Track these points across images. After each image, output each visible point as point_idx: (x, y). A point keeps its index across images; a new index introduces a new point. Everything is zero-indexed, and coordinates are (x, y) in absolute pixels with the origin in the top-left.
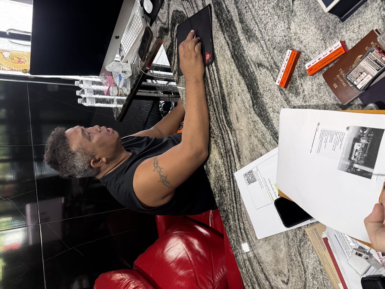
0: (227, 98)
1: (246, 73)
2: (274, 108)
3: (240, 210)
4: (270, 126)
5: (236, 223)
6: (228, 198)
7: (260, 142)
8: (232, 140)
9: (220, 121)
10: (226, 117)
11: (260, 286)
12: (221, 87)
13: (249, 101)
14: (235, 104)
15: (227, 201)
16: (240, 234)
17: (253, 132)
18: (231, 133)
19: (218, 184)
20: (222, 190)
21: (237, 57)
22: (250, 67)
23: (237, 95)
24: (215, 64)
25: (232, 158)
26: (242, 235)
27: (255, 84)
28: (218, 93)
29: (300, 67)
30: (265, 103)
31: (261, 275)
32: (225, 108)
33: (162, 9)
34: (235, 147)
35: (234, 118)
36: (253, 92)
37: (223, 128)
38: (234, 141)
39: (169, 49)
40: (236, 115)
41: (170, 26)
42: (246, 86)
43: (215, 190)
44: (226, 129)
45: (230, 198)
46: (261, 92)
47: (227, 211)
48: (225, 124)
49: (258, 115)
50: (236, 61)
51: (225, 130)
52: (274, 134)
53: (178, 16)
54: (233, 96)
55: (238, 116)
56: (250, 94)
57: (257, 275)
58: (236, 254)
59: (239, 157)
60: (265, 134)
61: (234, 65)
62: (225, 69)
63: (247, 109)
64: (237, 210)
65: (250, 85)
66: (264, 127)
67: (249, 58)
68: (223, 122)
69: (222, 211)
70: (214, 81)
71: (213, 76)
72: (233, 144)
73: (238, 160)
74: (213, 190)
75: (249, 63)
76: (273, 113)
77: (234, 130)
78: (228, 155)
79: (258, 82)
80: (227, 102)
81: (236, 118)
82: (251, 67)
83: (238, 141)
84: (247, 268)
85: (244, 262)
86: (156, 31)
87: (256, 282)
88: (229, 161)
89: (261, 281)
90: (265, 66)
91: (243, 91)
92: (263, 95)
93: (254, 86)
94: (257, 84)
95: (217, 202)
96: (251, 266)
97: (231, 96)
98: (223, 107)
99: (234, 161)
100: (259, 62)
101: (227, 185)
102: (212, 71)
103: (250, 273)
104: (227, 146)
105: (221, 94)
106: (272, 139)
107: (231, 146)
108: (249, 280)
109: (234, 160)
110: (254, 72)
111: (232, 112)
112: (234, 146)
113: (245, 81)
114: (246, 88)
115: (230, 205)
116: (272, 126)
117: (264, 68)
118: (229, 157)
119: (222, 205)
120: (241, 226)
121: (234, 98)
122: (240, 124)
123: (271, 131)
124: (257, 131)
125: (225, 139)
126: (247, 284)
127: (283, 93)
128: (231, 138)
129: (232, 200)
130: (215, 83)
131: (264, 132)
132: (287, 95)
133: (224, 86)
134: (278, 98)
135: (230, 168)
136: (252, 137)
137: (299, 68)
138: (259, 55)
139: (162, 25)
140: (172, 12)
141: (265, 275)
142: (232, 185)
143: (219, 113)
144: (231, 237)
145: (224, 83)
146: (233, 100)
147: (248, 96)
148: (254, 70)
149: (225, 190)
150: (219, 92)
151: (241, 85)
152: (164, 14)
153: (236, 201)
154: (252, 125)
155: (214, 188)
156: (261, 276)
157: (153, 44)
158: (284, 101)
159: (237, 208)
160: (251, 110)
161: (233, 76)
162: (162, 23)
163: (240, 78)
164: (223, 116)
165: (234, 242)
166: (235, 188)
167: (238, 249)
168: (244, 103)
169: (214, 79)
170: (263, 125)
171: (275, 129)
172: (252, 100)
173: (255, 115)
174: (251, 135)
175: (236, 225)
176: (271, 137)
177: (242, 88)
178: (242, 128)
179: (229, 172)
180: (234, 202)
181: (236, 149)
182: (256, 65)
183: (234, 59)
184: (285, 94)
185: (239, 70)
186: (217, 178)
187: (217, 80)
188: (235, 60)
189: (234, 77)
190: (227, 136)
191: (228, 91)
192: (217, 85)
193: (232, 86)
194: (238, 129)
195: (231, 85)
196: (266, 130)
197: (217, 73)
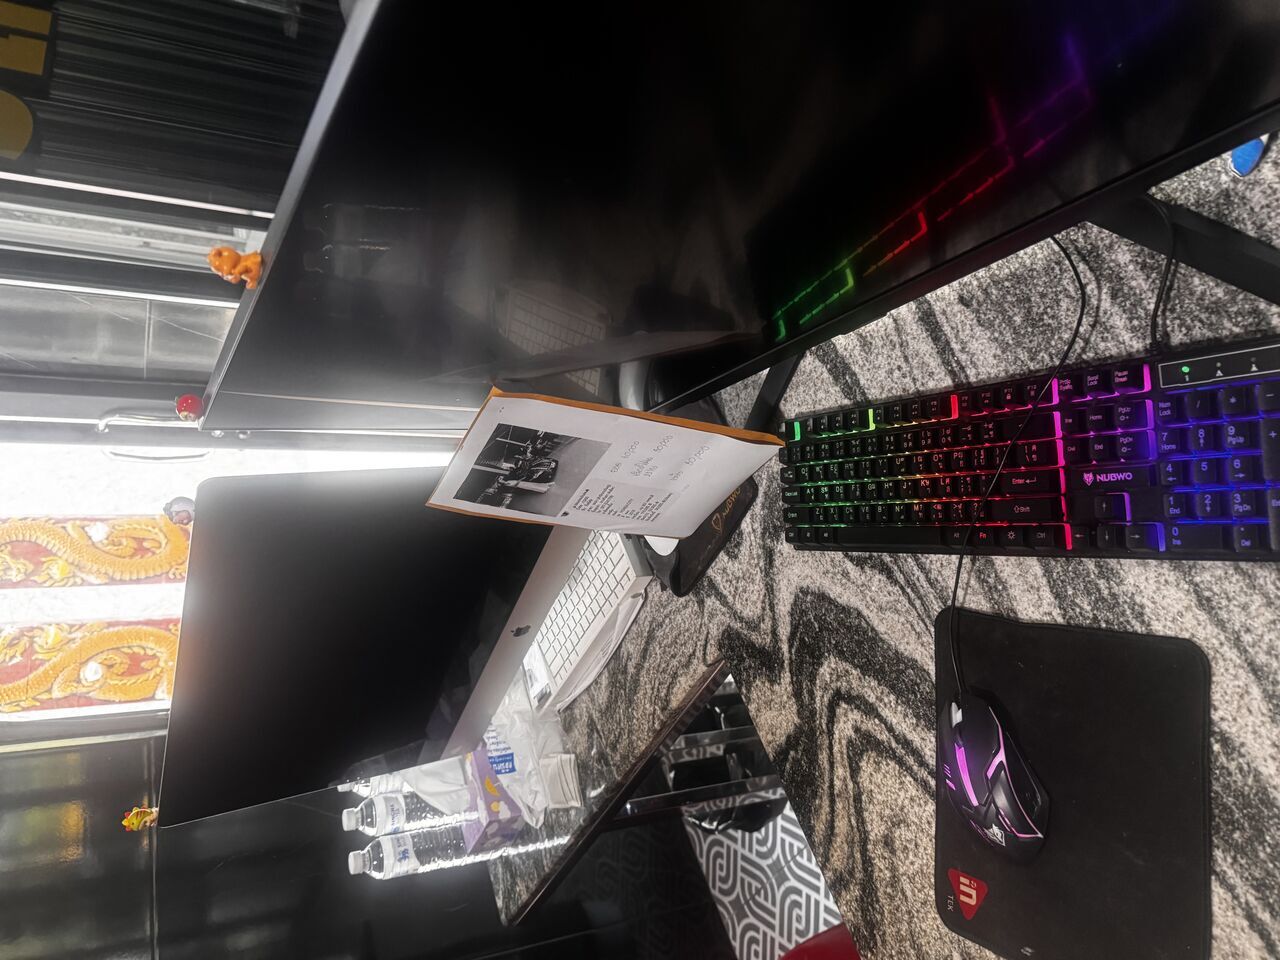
33: (733, 557)
39: (792, 753)
41: (785, 647)
53: (835, 624)
86: (703, 637)
139: (737, 625)
140: (792, 589)
152: (742, 583)
157: (691, 683)
162: (735, 615)
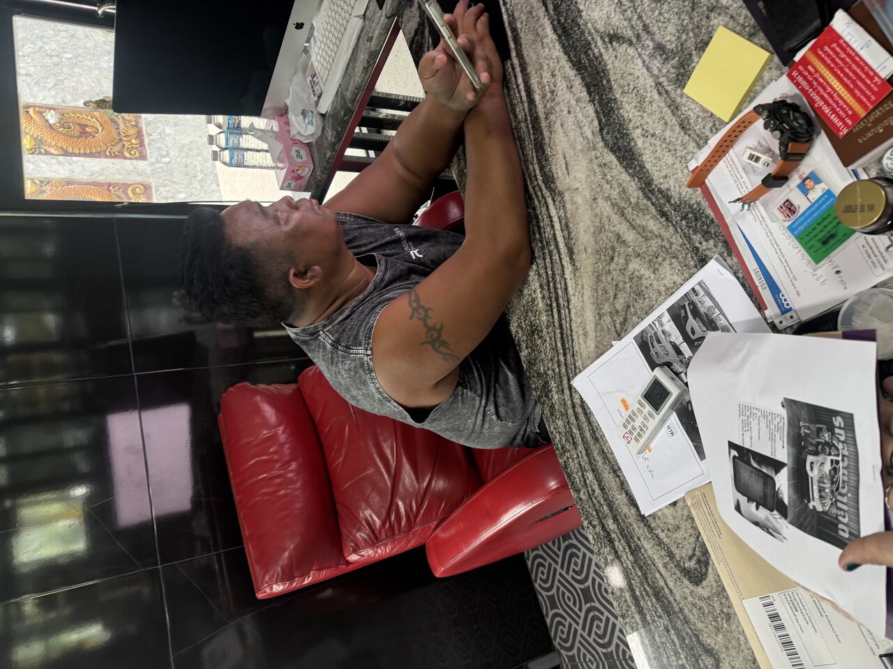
0: (543, 124)
1: (585, 61)
2: (645, 127)
3: (573, 367)
4: (638, 168)
5: (566, 396)
6: (548, 345)
7: (616, 208)
8: (556, 217)
9: (530, 179)
10: (542, 168)
11: (618, 520)
12: (531, 101)
13: (593, 121)
14: (562, 134)
15: (545, 354)
16: (573, 419)
17: (602, 190)
18: (554, 201)
19: (525, 320)
20: (534, 331)
21: (564, 28)
22: (593, 46)
23: (565, 112)
24: (517, 53)
25: (556, 257)
26: (577, 418)
27: (605, 82)
28: (525, 115)
29: (698, 27)
30: (626, 118)
31: (619, 497)
32: (540, 147)
34: (563, 232)
35: (561, 167)
36: (601, 99)
37: (536, 194)
38: (559, 218)
39: (416, 38)
40: (565, 158)
42: (584, 89)
43: (520, 335)
44: (542, 194)
45: (552, 344)
46: (618, 96)
47: (546, 374)
48: (540, 182)
49: (611, 148)
50: (563, 38)
51: (540, 197)
52: (645, 184)
54: (557, 118)
55: (567, 159)
56: (595, 104)
57: (610, 499)
58: (565, 462)
59: (571, 252)
60: (626, 189)
61: (558, 46)
62: (538, 59)
63: (588, 139)
64: (566, 369)
65: (594, 85)
66: (623, 175)
67: (589, 25)
68: (537, 180)
69: (534, 377)
70: (516, 91)
71: (513, 79)
72: (557, 226)
73: (568, 259)
74: (516, 336)
75: (590, 38)
76: (642, 139)
77: (561, 194)
78: (547, 251)
79: (611, 76)
80: (545, 133)
81: (564, 166)
82: (596, 46)
83: (568, 216)
84: (590, 489)
85: (583, 475)
87: (610, 515)
88: (549, 265)
89: (620, 510)
90: (624, 38)
91: (578, 100)
92: (622, 102)
93: (603, 85)
94: (609, 81)
95: (523, 359)
96: (597, 481)
97: (552, 117)
98: (535, 145)
99: (561, 262)
100: (612, 32)
101: (545, 318)
102: (510, 70)
103: (596, 498)
104: (545, 233)
105: (530, 116)
106: (641, 198)
107: (554, 230)
108: (594, 513)
109: (561, 259)
110: (601, 55)
111: (555, 153)
112: (559, 228)
113: (583, 79)
114: (585, 93)
115: (552, 359)
116: (642, 167)
117: (623, 43)
118: (550, 255)
119: (535, 364)
120: (575, 401)
121: (559, 122)
122: (572, 177)
123: (640, 179)
124: (609, 186)
125: (540, 217)
126: (590, 523)
127: (663, 91)
128: (553, 212)
129: (555, 349)
130: (518, 95)
131: (624, 185)
132: (673, 95)
133: (537, 97)
134: (654, 105)
135: (550, 279)
136: (600, 201)
137: (696, 30)
138: (612, 15)
141: (627, 495)
142: (556, 316)
143: (528, 160)
144: (555, 429)
145: (538, 91)
146: (558, 125)
147: (590, 110)
148: (603, 50)
149: (542, 331)
150: (527, 114)
151: (573, 89)
153: (564, 350)
154: (599, 173)
155: (517, 332)
156: (620, 499)
158: (666, 109)
159: (566, 364)
160: (597, 140)
161: (557, 72)
163: (573, 74)
164: (536, 167)
165: (560, 438)
166: (563, 322)
167: (569, 451)
168: (581, 128)
169: (515, 86)
170: (623, 170)
171: (647, 175)
172: (598, 117)
173: (606, 150)
174: (597, 196)
175: (564, 399)
176: (640, 192)
177: (576, 96)
178: (578, 185)
179: (549, 289)
180: (561, 351)
181: (564, 236)
182: (607, 40)
183: (557, 34)
184: (667, 92)
185: (569, 57)
186: (523, 309)
187: (522, 87)
188: (560, 37)
189: (559, 74)
190: (544, 209)
191: (545, 107)
192: (521, 99)
193: (555, 94)
194: (569, 189)
195: (552, 92)
196: (628, 178)
197: (521, 71)
